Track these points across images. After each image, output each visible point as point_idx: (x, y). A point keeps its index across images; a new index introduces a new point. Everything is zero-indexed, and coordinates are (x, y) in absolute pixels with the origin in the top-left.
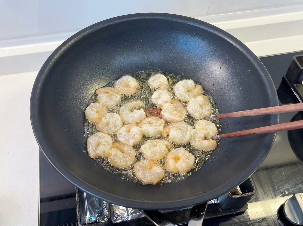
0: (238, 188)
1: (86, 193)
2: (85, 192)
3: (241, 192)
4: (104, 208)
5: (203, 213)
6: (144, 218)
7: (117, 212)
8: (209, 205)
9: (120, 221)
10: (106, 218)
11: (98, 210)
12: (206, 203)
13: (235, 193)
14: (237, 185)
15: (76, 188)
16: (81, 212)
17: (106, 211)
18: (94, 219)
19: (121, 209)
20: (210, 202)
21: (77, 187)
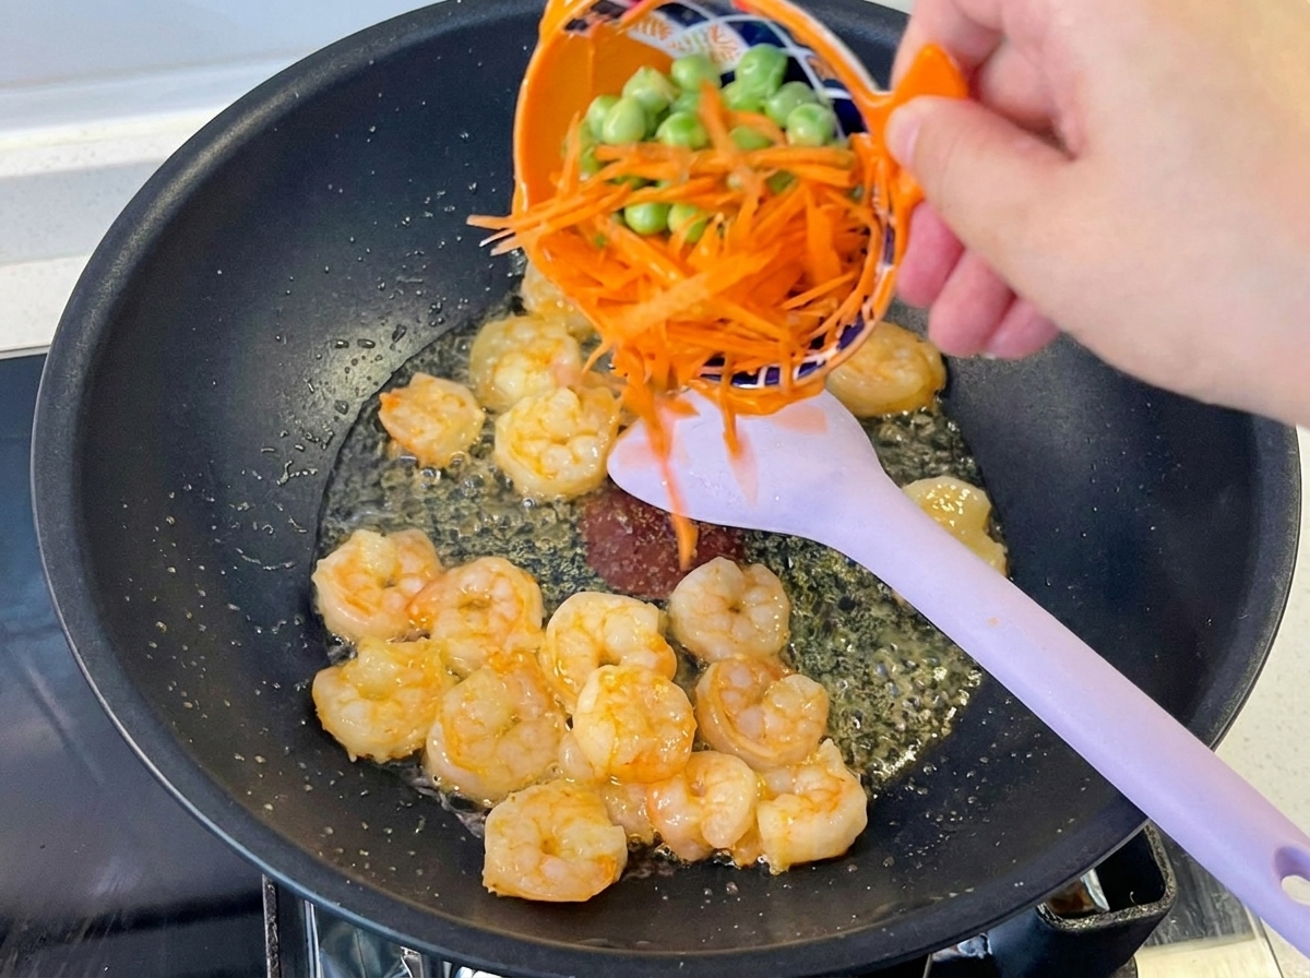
0: (1091, 879)
1: (318, 905)
2: (311, 901)
4: (404, 973)
12: (923, 958)
13: (1074, 904)
14: (1084, 869)
15: (267, 881)
21: (268, 874)
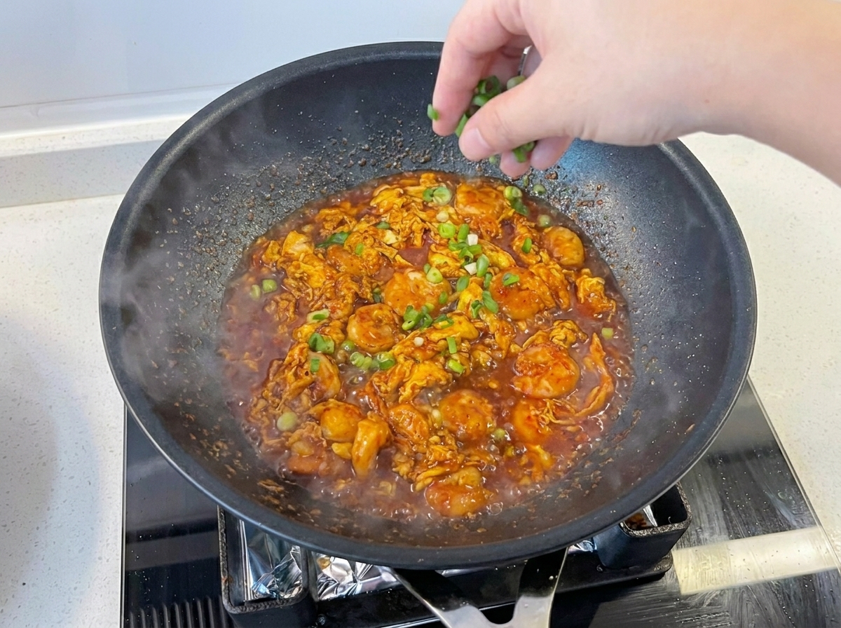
0: (648, 510)
1: (246, 522)
2: (243, 520)
3: (655, 523)
4: (292, 560)
5: (554, 576)
6: (398, 589)
7: (326, 571)
8: (571, 555)
9: (333, 596)
10: (297, 589)
11: (276, 565)
12: (564, 550)
13: (640, 523)
14: (644, 504)
15: (220, 510)
16: (231, 571)
17: (296, 570)
18: (264, 590)
19: (338, 565)
20: (573, 548)
21: (220, 505)
